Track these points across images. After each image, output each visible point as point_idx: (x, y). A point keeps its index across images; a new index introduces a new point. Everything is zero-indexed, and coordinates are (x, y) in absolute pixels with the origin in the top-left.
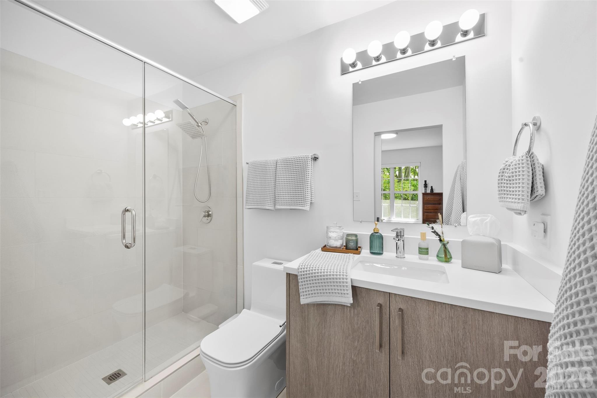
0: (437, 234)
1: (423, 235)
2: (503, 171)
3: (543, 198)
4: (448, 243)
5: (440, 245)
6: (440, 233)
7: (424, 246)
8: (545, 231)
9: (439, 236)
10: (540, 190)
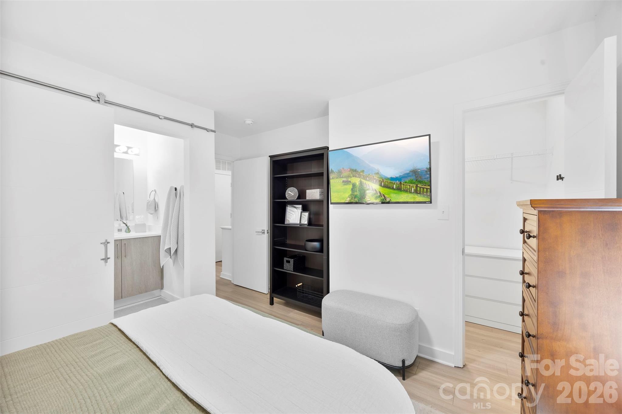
0: (125, 224)
1: (120, 225)
2: (148, 203)
3: (157, 210)
4: (129, 226)
5: (126, 227)
6: (126, 223)
7: (120, 228)
8: (158, 218)
9: (126, 224)
10: (157, 209)
